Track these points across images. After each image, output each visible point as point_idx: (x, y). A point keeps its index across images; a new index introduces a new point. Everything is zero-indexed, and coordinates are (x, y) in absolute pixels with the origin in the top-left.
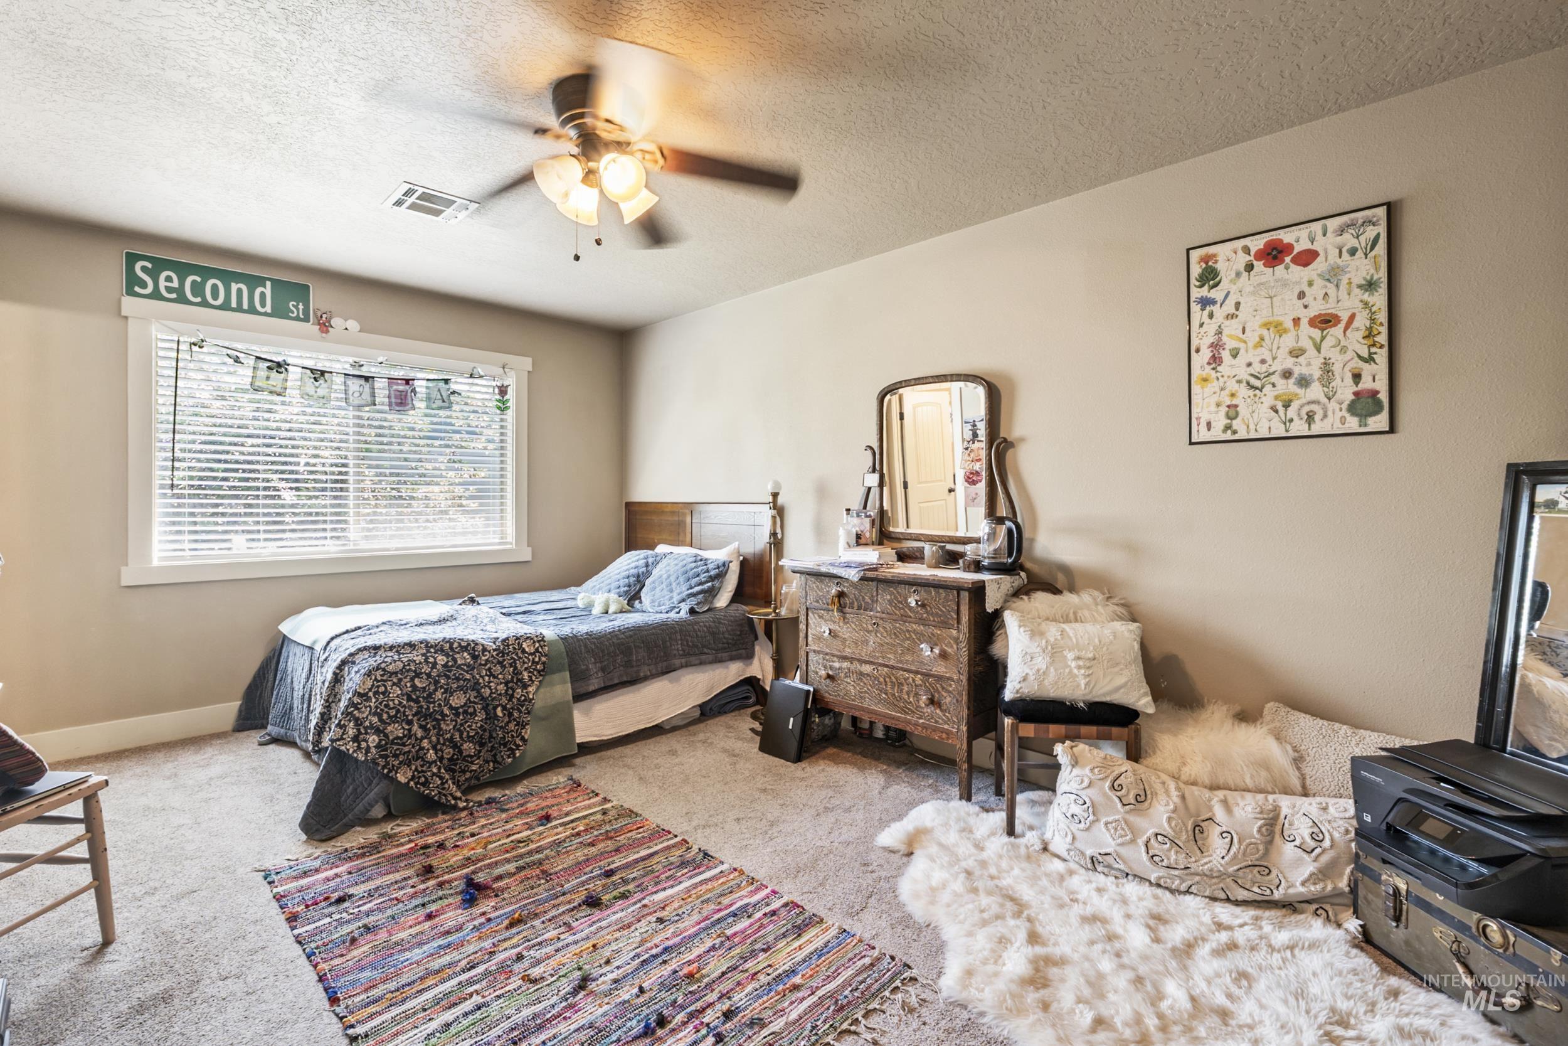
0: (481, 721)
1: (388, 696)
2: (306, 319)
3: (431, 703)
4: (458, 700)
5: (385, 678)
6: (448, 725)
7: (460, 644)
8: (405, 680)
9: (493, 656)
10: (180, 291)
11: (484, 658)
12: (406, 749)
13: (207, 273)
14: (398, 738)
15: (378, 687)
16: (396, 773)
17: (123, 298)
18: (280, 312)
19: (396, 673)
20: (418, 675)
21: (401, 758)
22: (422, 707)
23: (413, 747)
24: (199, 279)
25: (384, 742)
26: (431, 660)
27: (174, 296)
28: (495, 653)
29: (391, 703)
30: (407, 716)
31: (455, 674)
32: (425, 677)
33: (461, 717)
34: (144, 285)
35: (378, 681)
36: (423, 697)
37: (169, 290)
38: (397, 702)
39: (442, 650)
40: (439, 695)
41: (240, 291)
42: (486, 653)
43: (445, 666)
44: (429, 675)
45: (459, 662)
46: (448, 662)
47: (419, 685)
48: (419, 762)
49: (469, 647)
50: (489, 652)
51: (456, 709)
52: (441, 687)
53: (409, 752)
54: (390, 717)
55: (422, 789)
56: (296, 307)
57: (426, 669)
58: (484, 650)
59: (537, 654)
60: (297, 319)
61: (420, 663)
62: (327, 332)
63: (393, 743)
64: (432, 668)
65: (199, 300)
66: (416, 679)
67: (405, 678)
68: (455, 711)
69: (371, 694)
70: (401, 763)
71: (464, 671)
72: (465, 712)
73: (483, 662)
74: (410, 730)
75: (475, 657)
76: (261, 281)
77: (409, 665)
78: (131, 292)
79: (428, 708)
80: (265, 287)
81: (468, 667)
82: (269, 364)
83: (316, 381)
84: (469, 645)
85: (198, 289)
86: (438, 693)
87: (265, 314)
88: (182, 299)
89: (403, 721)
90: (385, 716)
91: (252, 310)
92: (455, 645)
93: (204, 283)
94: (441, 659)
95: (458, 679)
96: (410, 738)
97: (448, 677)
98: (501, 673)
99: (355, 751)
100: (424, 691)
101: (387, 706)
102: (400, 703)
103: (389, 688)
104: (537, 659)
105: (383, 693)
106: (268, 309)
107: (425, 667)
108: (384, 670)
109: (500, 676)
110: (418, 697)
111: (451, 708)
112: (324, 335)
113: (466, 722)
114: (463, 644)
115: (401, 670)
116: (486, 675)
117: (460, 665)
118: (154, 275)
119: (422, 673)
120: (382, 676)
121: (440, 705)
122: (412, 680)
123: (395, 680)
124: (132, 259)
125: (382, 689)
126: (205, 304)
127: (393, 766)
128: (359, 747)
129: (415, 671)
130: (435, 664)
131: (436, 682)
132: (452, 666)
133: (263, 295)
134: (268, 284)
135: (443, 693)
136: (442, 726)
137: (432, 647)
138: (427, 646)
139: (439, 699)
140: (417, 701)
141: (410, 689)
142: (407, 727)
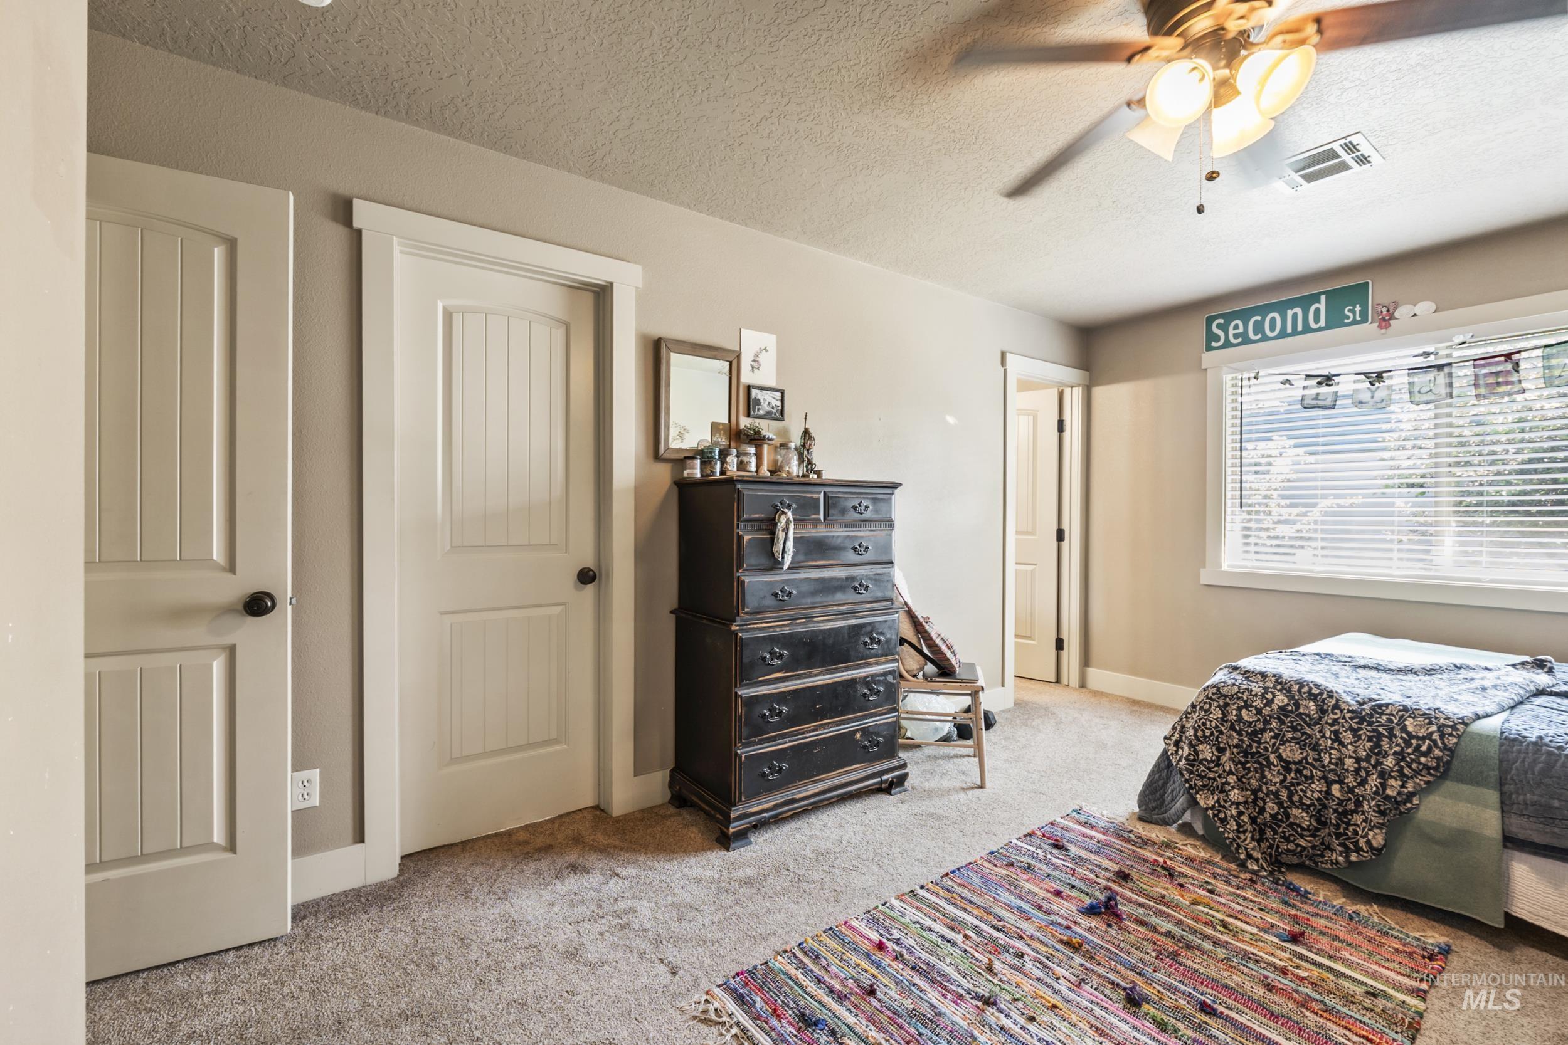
0: (1320, 792)
1: (1208, 716)
2: (1364, 320)
3: (1254, 741)
4: (1292, 752)
5: (1214, 697)
6: (1273, 776)
7: (1311, 689)
8: (1233, 707)
9: (1344, 718)
10: (1244, 335)
11: (1332, 716)
12: (1211, 775)
13: (1264, 310)
14: (1206, 760)
15: (1205, 703)
16: (1197, 793)
17: (1203, 355)
18: (1335, 321)
19: (1226, 696)
20: (1247, 706)
21: (1205, 781)
22: (1243, 741)
23: (1220, 776)
24: (1259, 318)
25: (1192, 757)
26: (1269, 696)
27: (1240, 340)
28: (1348, 715)
29: (1208, 723)
30: (1219, 743)
31: (1291, 722)
32: (1254, 711)
33: (1293, 775)
34: (1217, 339)
35: (1208, 698)
36: (1247, 732)
37: (1236, 336)
38: (1213, 724)
39: (1289, 691)
40: (1267, 736)
41: (1295, 315)
42: (1337, 711)
43: (1282, 708)
44: (1259, 711)
45: (1301, 710)
46: (1288, 705)
47: (1246, 718)
48: (1222, 796)
49: (1322, 698)
50: (1342, 711)
51: (1288, 763)
52: (1271, 730)
53: (1214, 779)
54: (1204, 736)
55: (1218, 824)
56: (1353, 311)
57: (1258, 703)
58: (1337, 706)
59: (1427, 742)
60: (1354, 323)
61: (1256, 695)
62: (1388, 326)
63: (1201, 762)
64: (1265, 705)
65: (1259, 336)
66: (1244, 710)
67: (1233, 704)
68: (1287, 766)
69: (1198, 708)
70: (1204, 786)
71: (1305, 722)
72: (1298, 771)
73: (1330, 721)
74: (1219, 758)
75: (1323, 711)
76: (1315, 298)
77: (1243, 693)
78: (1209, 348)
79: (1250, 746)
80: (1319, 303)
81: (1311, 719)
82: (1319, 379)
83: (1373, 385)
84: (1321, 694)
85: (1259, 328)
86: (1265, 735)
87: (1320, 329)
88: (1247, 341)
89: (1214, 745)
90: (1200, 733)
91: (1307, 330)
92: (1305, 689)
93: (1263, 320)
94: (1281, 699)
95: (1294, 729)
96: (1218, 765)
97: (1283, 723)
98: (1351, 743)
99: (1172, 754)
100: (1249, 726)
101: (1204, 724)
102: (1217, 726)
103: (1213, 708)
104: (1424, 748)
105: (1206, 711)
106: (1322, 323)
107: (1259, 701)
108: (1218, 689)
109: (1350, 747)
110: (1241, 730)
111: (1280, 757)
112: (1383, 331)
113: (1299, 784)
114: (1315, 691)
115: (1232, 696)
116: (1330, 738)
117: (1301, 714)
118: (1224, 328)
119: (1252, 706)
120: (1213, 694)
121: (1266, 749)
122: (1239, 709)
123: (1221, 703)
124: (1210, 321)
125: (1207, 707)
126: (1265, 338)
127: (1195, 785)
128: (1176, 752)
129: (1245, 702)
130: (1270, 703)
131: (1266, 722)
132: (1291, 711)
133: (1317, 311)
134: (1323, 298)
135: (1272, 738)
136: (1266, 773)
137: (1281, 683)
138: (1277, 681)
139: (1266, 742)
140: (1239, 733)
141: (1235, 718)
142: (1216, 753)
